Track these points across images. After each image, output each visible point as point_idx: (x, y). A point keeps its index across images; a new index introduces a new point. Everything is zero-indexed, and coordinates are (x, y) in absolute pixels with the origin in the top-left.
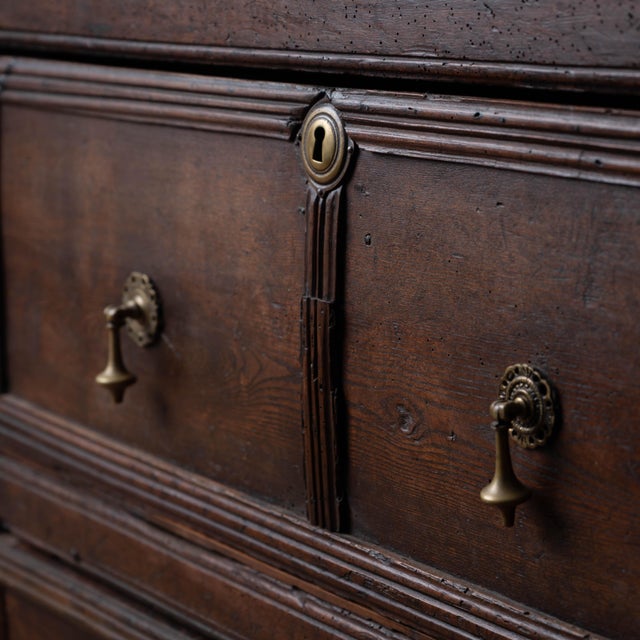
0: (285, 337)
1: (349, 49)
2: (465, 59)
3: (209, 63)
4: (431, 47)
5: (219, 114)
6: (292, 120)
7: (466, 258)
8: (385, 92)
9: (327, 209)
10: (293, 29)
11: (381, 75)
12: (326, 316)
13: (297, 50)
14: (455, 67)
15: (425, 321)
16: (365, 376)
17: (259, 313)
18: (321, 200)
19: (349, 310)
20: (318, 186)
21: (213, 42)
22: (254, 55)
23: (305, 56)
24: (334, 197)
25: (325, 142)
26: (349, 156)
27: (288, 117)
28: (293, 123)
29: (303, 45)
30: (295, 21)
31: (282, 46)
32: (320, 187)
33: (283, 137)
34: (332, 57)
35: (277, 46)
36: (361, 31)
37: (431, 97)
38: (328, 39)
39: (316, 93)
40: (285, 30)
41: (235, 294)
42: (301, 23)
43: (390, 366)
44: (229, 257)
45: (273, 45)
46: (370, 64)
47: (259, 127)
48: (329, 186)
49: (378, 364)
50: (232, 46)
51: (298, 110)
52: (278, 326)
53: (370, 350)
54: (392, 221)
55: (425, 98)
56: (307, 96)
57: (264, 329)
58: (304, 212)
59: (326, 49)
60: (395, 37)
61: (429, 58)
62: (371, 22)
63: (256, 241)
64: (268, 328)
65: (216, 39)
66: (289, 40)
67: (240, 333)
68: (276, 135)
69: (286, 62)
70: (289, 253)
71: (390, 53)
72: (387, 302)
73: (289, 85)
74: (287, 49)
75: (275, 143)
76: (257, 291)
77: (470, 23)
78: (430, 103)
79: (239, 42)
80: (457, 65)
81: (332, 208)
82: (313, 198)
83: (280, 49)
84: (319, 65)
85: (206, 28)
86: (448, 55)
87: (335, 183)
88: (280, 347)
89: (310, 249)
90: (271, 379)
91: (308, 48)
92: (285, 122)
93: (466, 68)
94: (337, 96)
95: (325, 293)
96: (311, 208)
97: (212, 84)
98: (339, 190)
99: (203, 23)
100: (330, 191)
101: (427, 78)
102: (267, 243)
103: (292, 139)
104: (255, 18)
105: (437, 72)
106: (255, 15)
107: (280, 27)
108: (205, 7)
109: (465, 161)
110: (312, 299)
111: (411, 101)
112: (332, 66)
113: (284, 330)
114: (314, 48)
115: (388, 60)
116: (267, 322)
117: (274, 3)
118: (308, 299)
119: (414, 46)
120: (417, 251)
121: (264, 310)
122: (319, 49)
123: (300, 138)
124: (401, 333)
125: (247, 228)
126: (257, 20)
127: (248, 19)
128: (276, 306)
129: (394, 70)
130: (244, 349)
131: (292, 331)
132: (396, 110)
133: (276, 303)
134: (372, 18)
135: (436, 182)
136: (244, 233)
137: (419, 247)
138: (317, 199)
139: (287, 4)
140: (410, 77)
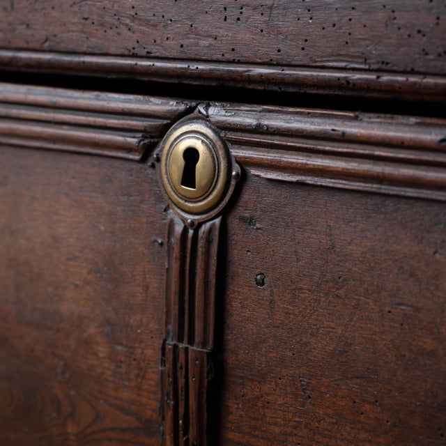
0: (133, 384)
1: (229, 56)
2: (413, 72)
3: (15, 69)
4: (359, 57)
5: (37, 129)
6: (144, 137)
7: (418, 310)
8: (291, 110)
9: (201, 243)
10: (143, 32)
11: (275, 88)
12: (202, 366)
13: (148, 56)
14: (398, 82)
15: (352, 379)
16: (256, 437)
17: (95, 354)
18: (191, 232)
19: (231, 359)
20: (186, 216)
21: (25, 45)
22: (84, 62)
23: (159, 64)
24: (211, 230)
25: (199, 165)
26: (233, 182)
27: (140, 135)
28: (146, 141)
29: (157, 51)
30: (147, 23)
31: (127, 52)
32: (190, 218)
33: (131, 157)
34: (201, 67)
35: (119, 52)
36: (248, 37)
37: (365, 117)
38: (197, 45)
39: (182, 107)
40: (130, 34)
41: (58, 331)
42: (155, 26)
43: (295, 427)
44: (50, 289)
45: (113, 50)
46: (261, 75)
47: (96, 144)
48: (204, 216)
49: (276, 424)
50: (51, 51)
51: (156, 127)
52: (123, 370)
53: (263, 407)
54: (298, 260)
55: (356, 118)
56: (168, 111)
57: (103, 373)
58: (162, 244)
59: (193, 56)
60: (301, 44)
61: (354, 70)
62: (264, 26)
63: (89, 273)
64: (109, 372)
65: (27, 42)
66: (136, 45)
67: (67, 375)
68: (120, 154)
69: (132, 70)
70: (139, 289)
71: (293, 63)
72: (290, 354)
73: (140, 97)
74: (134, 56)
75: (117, 163)
76: (92, 330)
77: (422, 29)
78: (365, 124)
79: (62, 47)
80: (400, 78)
81: (209, 241)
82: (179, 228)
83: (122, 56)
84: (181, 74)
85: (13, 30)
86: (384, 67)
87: (213, 213)
88: (125, 394)
89: (174, 287)
90: (112, 429)
91: (167, 54)
92: (135, 140)
93: (415, 83)
94: (217, 112)
95: (198, 339)
96: (175, 240)
97: (25, 94)
98: (217, 221)
99: (9, 24)
100: (205, 222)
101: (349, 93)
102: (105, 276)
103: (143, 160)
104: (86, 19)
105: (367, 87)
106: (86, 16)
107: (123, 30)
108: (12, 6)
109: (421, 195)
110: (181, 346)
111: (334, 121)
112: (200, 76)
113: (132, 376)
114: (175, 54)
115: (288, 72)
116: (106, 365)
117: (115, 2)
118: (175, 347)
119: (330, 56)
120: (338, 297)
121: (103, 351)
122: (183, 56)
123: (158, 160)
124: (313, 390)
125: (75, 257)
126: (89, 22)
127: (76, 20)
128: (119, 348)
129: (298, 82)
130: (72, 392)
131: (143, 378)
132: (312, 132)
133: (121, 344)
134: (265, 22)
135: (369, 217)
136: (71, 263)
137: (342, 292)
138: (185, 231)
139: (134, 3)
140: (321, 92)
